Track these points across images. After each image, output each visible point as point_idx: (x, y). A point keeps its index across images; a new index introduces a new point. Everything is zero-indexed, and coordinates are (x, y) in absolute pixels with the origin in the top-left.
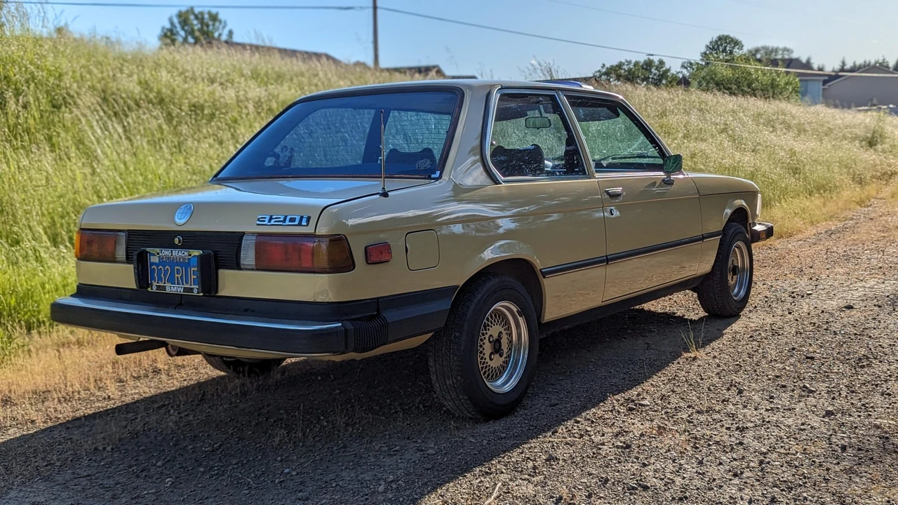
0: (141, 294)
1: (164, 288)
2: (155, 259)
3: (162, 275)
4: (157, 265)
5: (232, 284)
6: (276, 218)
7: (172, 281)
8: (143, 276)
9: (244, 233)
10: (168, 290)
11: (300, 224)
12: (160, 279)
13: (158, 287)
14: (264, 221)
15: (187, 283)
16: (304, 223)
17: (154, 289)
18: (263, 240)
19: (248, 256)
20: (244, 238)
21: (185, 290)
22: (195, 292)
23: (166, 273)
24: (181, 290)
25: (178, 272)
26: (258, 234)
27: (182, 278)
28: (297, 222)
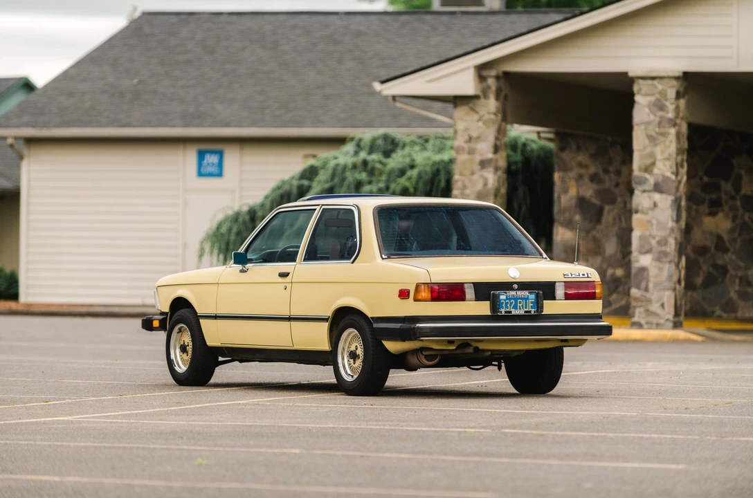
0: (494, 317)
1: (511, 312)
2: (503, 297)
3: (509, 305)
4: (505, 300)
5: (550, 307)
6: (574, 274)
7: (515, 307)
8: (495, 307)
9: (555, 282)
10: (513, 313)
12: (507, 307)
13: (506, 312)
15: (526, 308)
17: (503, 313)
18: (568, 285)
19: (560, 292)
20: (557, 284)
21: (525, 312)
22: (533, 312)
23: (511, 304)
24: (522, 312)
25: (520, 303)
26: (564, 282)
27: (522, 306)
28: (586, 276)
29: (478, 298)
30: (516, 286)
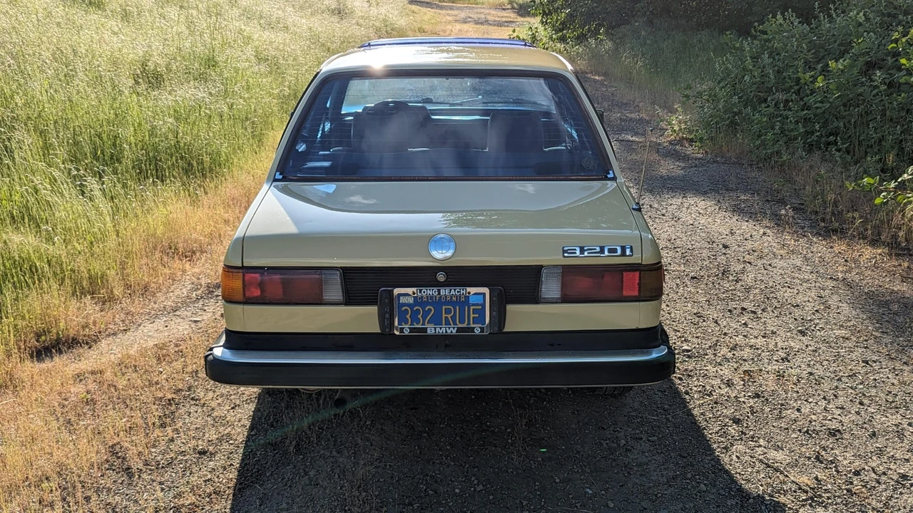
1: (423, 330)
2: (406, 300)
3: (420, 316)
4: (411, 306)
5: (522, 318)
6: (589, 249)
7: (436, 321)
8: (386, 318)
9: (541, 267)
10: (431, 331)
11: (623, 254)
12: (415, 320)
13: (412, 330)
14: (575, 253)
15: (462, 321)
16: (628, 252)
17: (405, 332)
18: (568, 272)
19: (551, 288)
20: (544, 271)
21: (459, 330)
22: (477, 331)
23: (426, 314)
24: (452, 330)
25: (448, 311)
26: (563, 266)
27: (453, 318)
28: (619, 252)
29: (350, 299)
30: (441, 277)
